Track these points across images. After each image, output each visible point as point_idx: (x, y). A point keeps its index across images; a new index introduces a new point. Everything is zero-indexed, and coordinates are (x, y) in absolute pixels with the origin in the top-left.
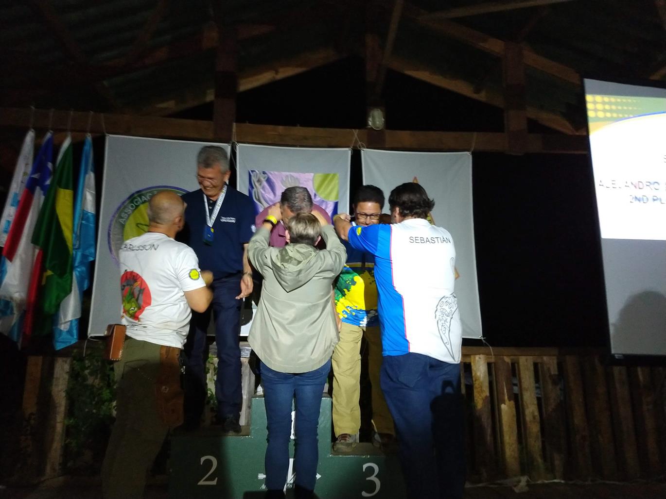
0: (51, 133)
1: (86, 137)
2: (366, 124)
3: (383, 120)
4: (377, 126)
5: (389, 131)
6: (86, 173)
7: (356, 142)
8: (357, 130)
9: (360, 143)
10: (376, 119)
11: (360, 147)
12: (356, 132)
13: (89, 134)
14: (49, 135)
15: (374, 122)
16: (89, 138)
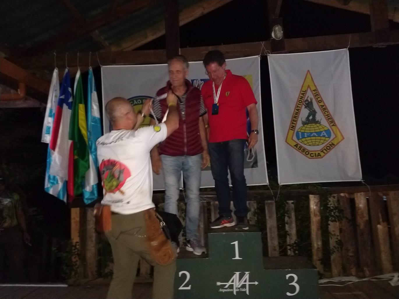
0: (67, 69)
1: (89, 69)
2: (270, 36)
3: (282, 32)
4: (278, 37)
5: (287, 39)
6: (91, 92)
7: (264, 50)
8: (264, 42)
9: (266, 51)
10: (277, 33)
11: (266, 54)
12: (263, 43)
13: (90, 67)
14: (66, 70)
15: (276, 35)
16: (91, 70)
